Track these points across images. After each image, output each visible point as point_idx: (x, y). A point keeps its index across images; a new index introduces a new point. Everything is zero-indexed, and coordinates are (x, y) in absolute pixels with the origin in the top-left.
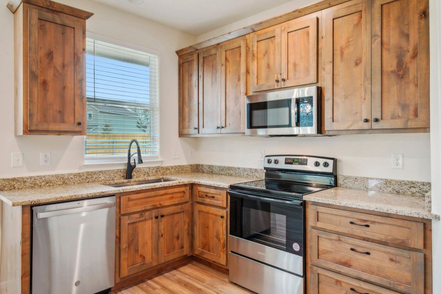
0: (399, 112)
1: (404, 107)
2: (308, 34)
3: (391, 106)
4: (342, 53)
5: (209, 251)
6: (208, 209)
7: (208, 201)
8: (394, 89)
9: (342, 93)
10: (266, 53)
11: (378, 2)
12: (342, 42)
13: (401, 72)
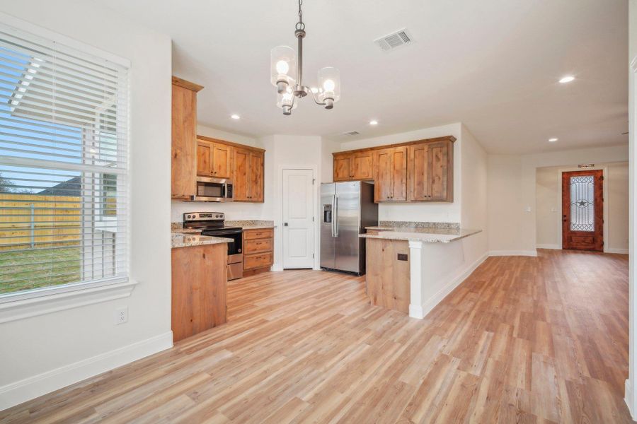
1: (257, 194)
2: (226, 154)
3: (254, 193)
4: (239, 169)
8: (255, 187)
9: (239, 185)
10: (203, 154)
11: (251, 154)
12: (239, 164)
13: (256, 182)
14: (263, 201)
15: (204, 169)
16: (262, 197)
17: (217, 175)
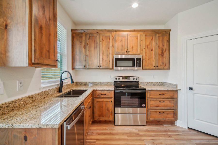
0: (162, 64)
1: (163, 63)
2: (137, 38)
3: (160, 63)
4: (148, 47)
5: (103, 117)
6: (103, 99)
7: (102, 96)
8: (161, 59)
9: (147, 58)
10: (121, 41)
11: (157, 35)
12: (148, 43)
13: (162, 55)
14: (169, 69)
15: (122, 50)
16: (167, 65)
17: (130, 53)
